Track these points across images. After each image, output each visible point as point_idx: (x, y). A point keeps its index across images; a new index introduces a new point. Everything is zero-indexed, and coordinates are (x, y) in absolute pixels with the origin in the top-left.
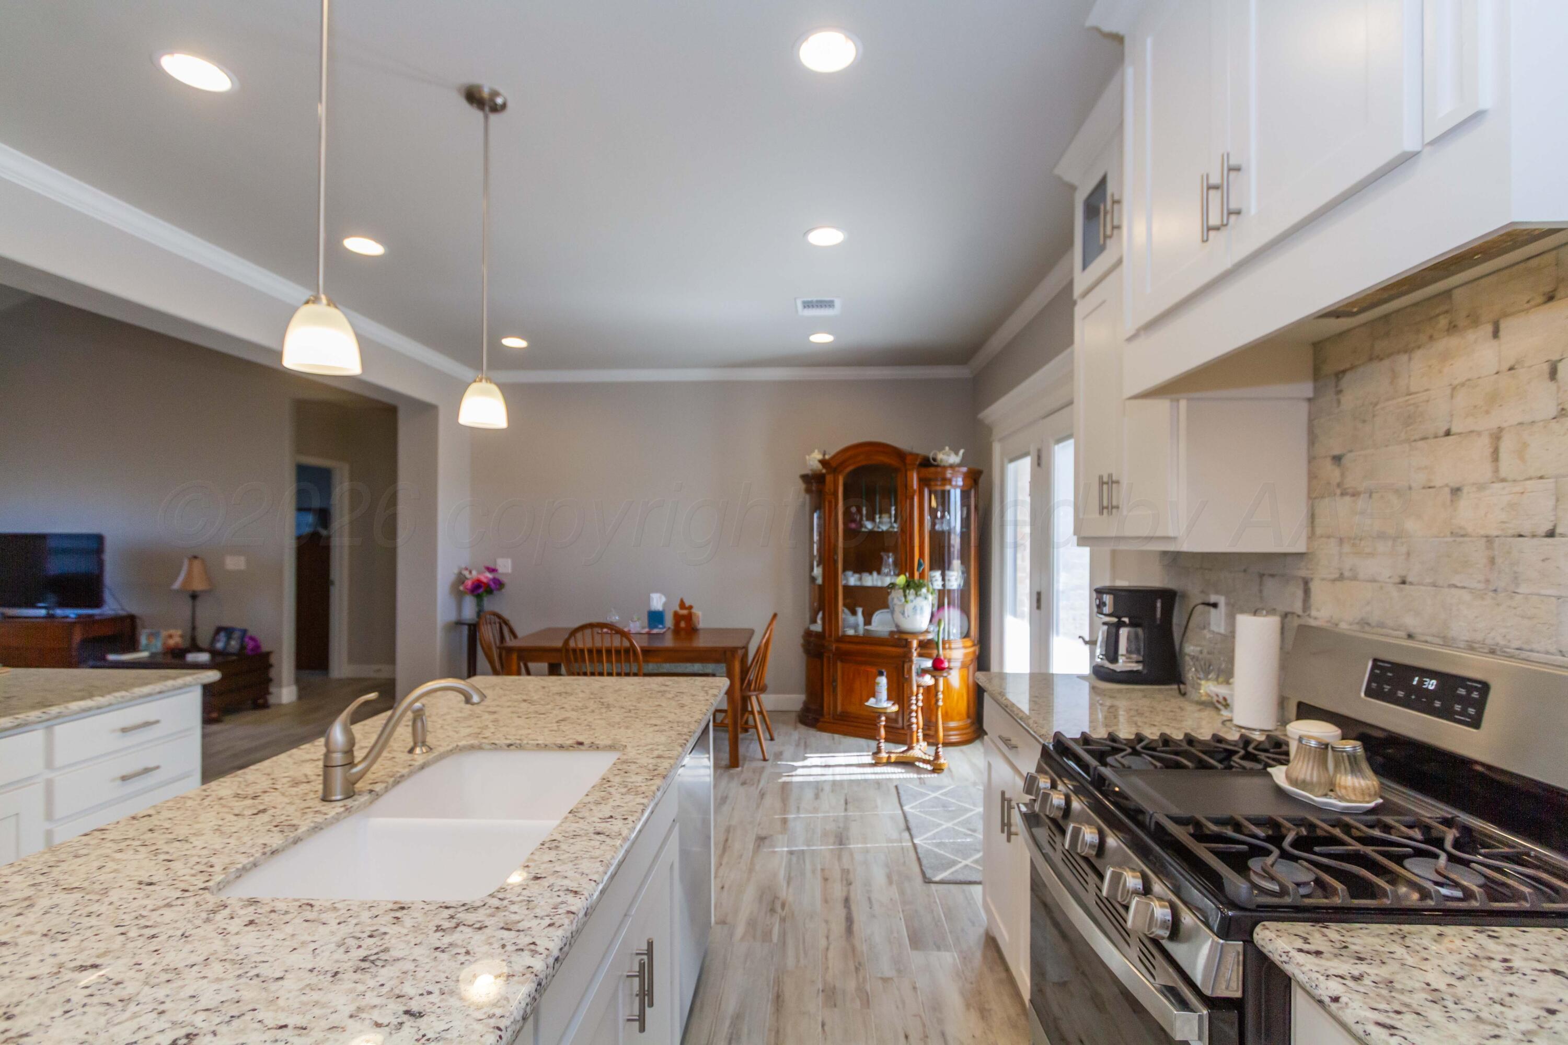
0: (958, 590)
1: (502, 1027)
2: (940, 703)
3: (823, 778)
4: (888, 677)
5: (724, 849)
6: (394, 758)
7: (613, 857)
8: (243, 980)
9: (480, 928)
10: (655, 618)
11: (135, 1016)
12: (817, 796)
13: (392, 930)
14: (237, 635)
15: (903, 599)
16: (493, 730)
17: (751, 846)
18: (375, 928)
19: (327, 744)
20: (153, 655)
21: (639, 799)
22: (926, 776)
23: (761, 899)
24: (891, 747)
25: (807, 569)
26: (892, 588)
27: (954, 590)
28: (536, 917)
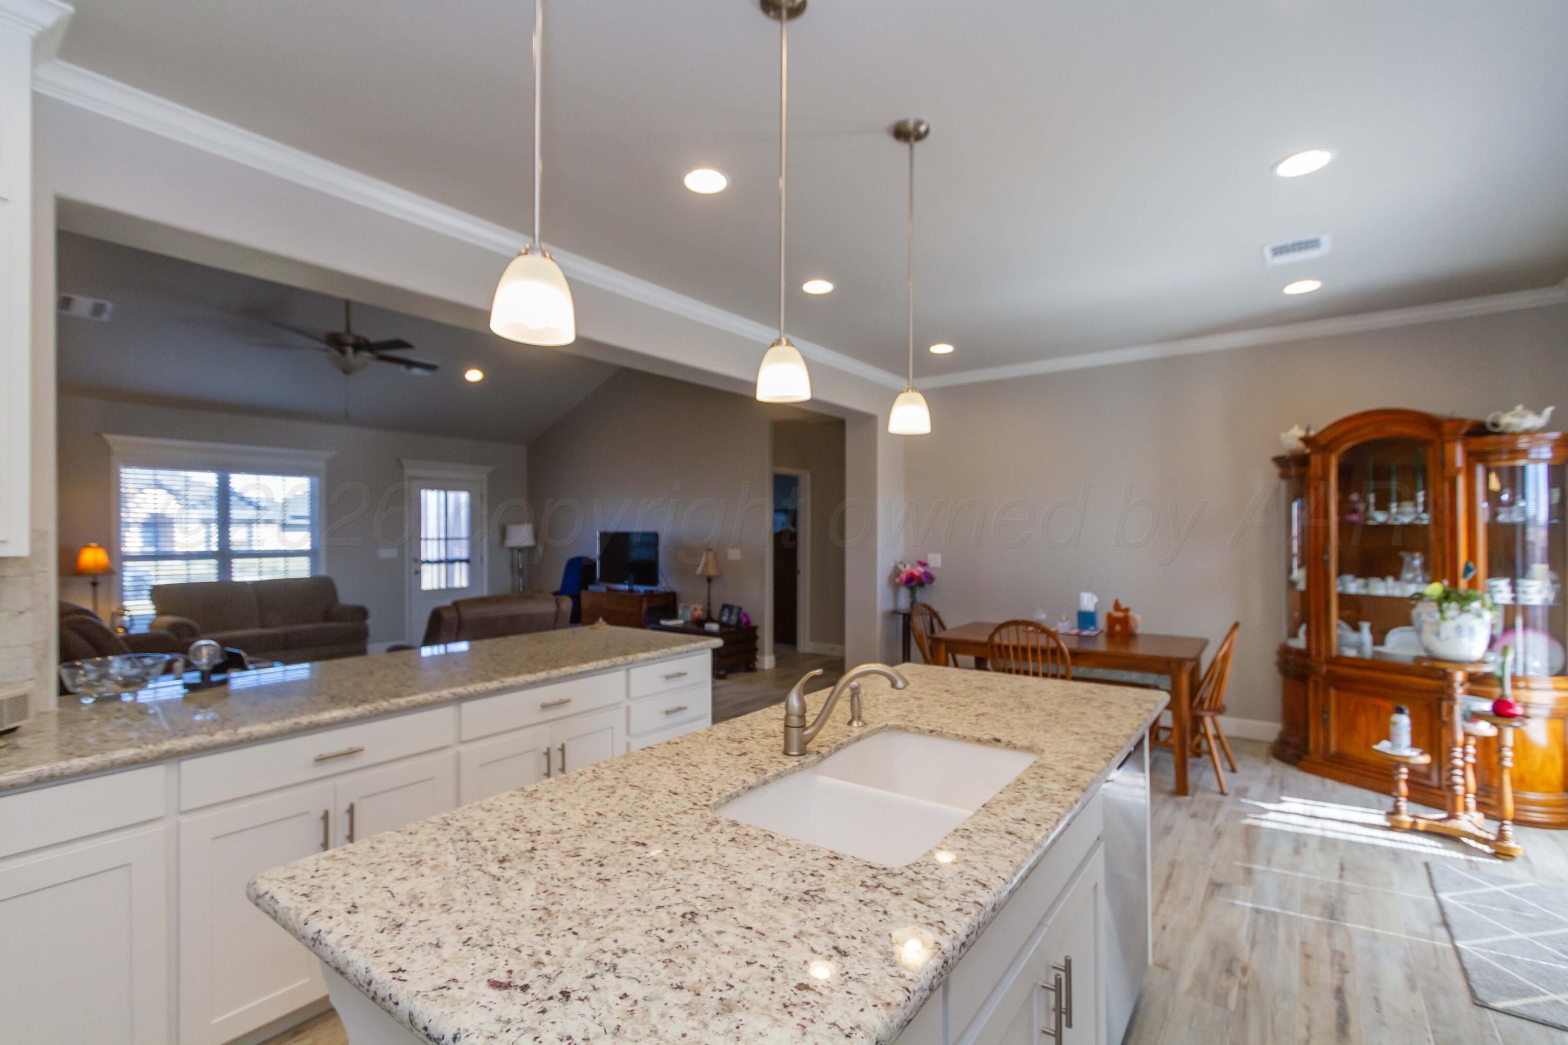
0: (1543, 607)
1: (911, 989)
2: (1508, 763)
3: (1308, 831)
4: (1411, 716)
5: (1167, 886)
6: (836, 727)
7: (1023, 861)
8: (726, 883)
9: (897, 894)
10: (1086, 619)
11: (663, 888)
12: (1297, 851)
13: (829, 874)
14: (735, 611)
15: (1438, 615)
16: (917, 715)
17: (1202, 890)
18: (815, 869)
19: (787, 708)
20: (686, 623)
21: (1054, 808)
22: (1481, 859)
23: (1213, 954)
24: (1419, 810)
25: (1284, 572)
26: (1417, 600)
27: (1534, 607)
28: (946, 898)
